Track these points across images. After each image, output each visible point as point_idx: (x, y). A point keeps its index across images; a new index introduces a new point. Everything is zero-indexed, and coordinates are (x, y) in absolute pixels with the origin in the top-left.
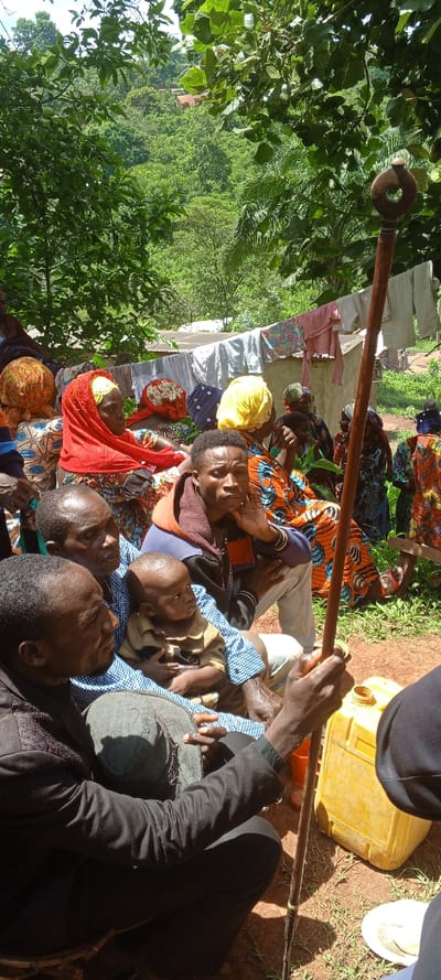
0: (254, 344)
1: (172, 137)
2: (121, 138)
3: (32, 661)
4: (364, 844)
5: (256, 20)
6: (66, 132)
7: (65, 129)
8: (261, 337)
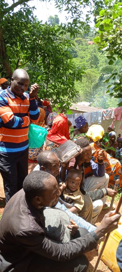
0: (100, 114)
1: (85, 52)
2: (71, 50)
3: (37, 202)
4: (111, 265)
5: (116, 27)
6: (59, 49)
7: (59, 47)
8: (103, 113)
